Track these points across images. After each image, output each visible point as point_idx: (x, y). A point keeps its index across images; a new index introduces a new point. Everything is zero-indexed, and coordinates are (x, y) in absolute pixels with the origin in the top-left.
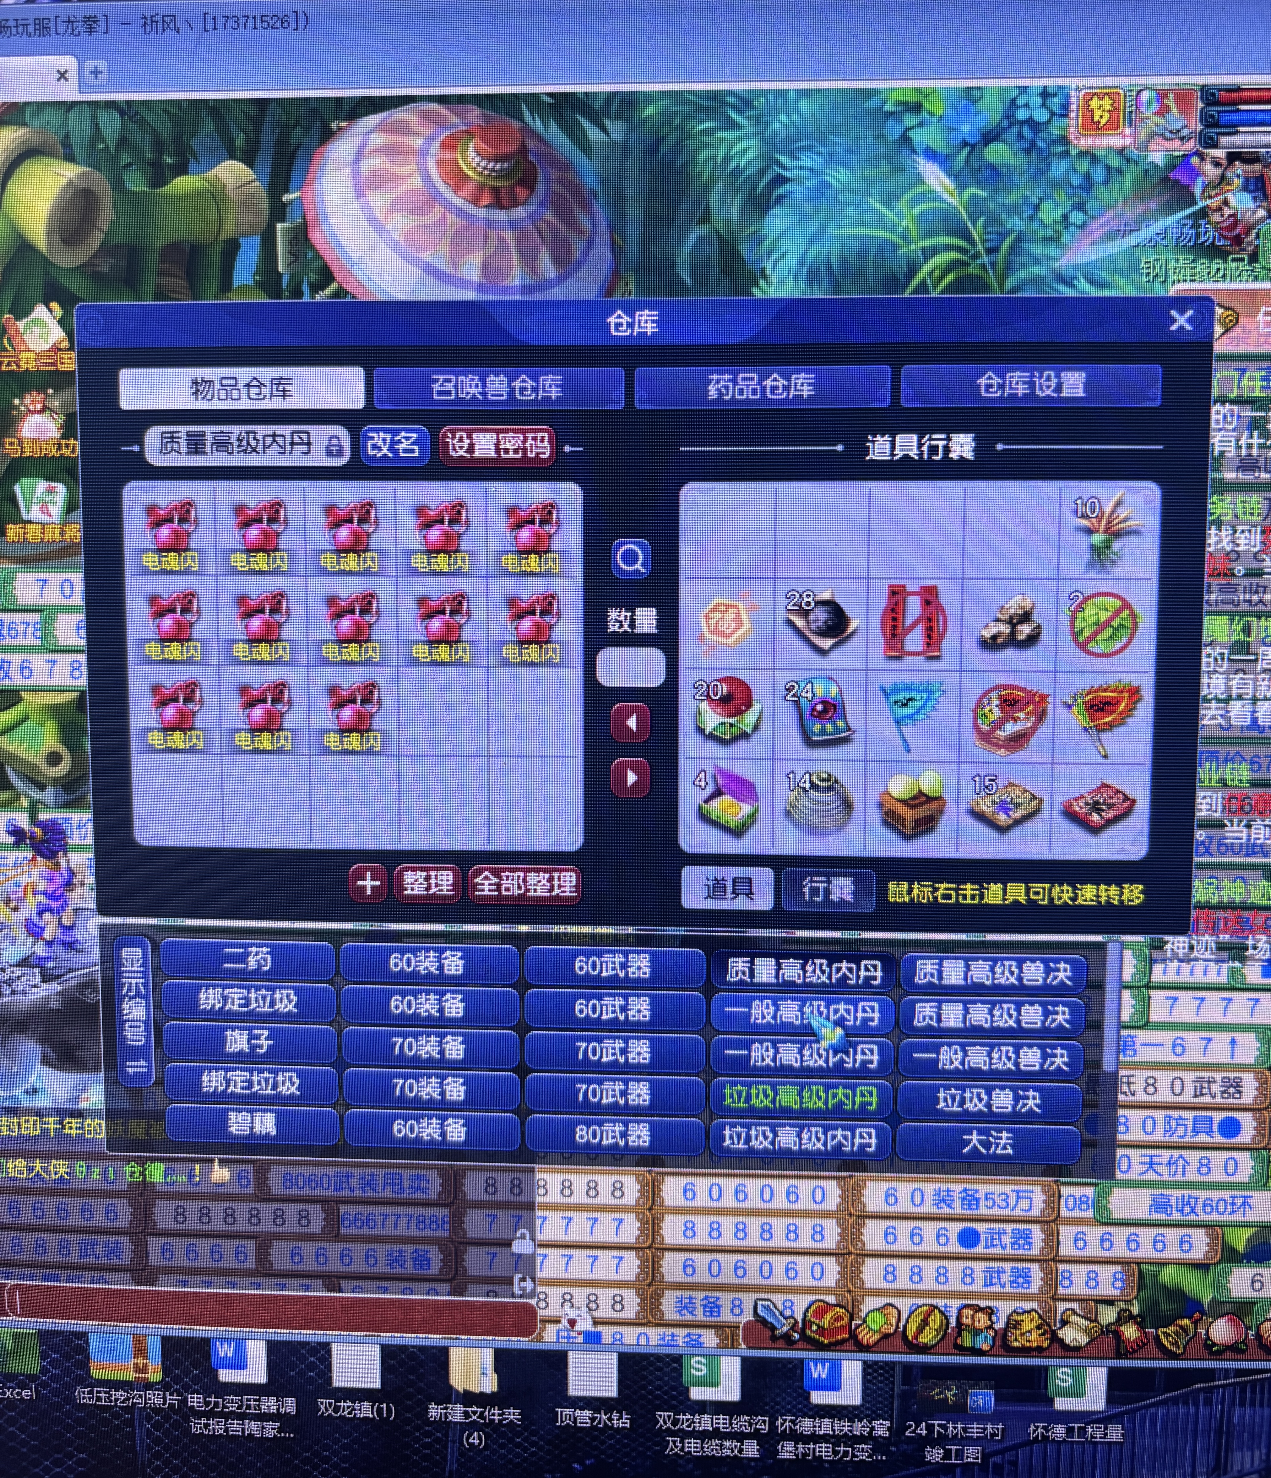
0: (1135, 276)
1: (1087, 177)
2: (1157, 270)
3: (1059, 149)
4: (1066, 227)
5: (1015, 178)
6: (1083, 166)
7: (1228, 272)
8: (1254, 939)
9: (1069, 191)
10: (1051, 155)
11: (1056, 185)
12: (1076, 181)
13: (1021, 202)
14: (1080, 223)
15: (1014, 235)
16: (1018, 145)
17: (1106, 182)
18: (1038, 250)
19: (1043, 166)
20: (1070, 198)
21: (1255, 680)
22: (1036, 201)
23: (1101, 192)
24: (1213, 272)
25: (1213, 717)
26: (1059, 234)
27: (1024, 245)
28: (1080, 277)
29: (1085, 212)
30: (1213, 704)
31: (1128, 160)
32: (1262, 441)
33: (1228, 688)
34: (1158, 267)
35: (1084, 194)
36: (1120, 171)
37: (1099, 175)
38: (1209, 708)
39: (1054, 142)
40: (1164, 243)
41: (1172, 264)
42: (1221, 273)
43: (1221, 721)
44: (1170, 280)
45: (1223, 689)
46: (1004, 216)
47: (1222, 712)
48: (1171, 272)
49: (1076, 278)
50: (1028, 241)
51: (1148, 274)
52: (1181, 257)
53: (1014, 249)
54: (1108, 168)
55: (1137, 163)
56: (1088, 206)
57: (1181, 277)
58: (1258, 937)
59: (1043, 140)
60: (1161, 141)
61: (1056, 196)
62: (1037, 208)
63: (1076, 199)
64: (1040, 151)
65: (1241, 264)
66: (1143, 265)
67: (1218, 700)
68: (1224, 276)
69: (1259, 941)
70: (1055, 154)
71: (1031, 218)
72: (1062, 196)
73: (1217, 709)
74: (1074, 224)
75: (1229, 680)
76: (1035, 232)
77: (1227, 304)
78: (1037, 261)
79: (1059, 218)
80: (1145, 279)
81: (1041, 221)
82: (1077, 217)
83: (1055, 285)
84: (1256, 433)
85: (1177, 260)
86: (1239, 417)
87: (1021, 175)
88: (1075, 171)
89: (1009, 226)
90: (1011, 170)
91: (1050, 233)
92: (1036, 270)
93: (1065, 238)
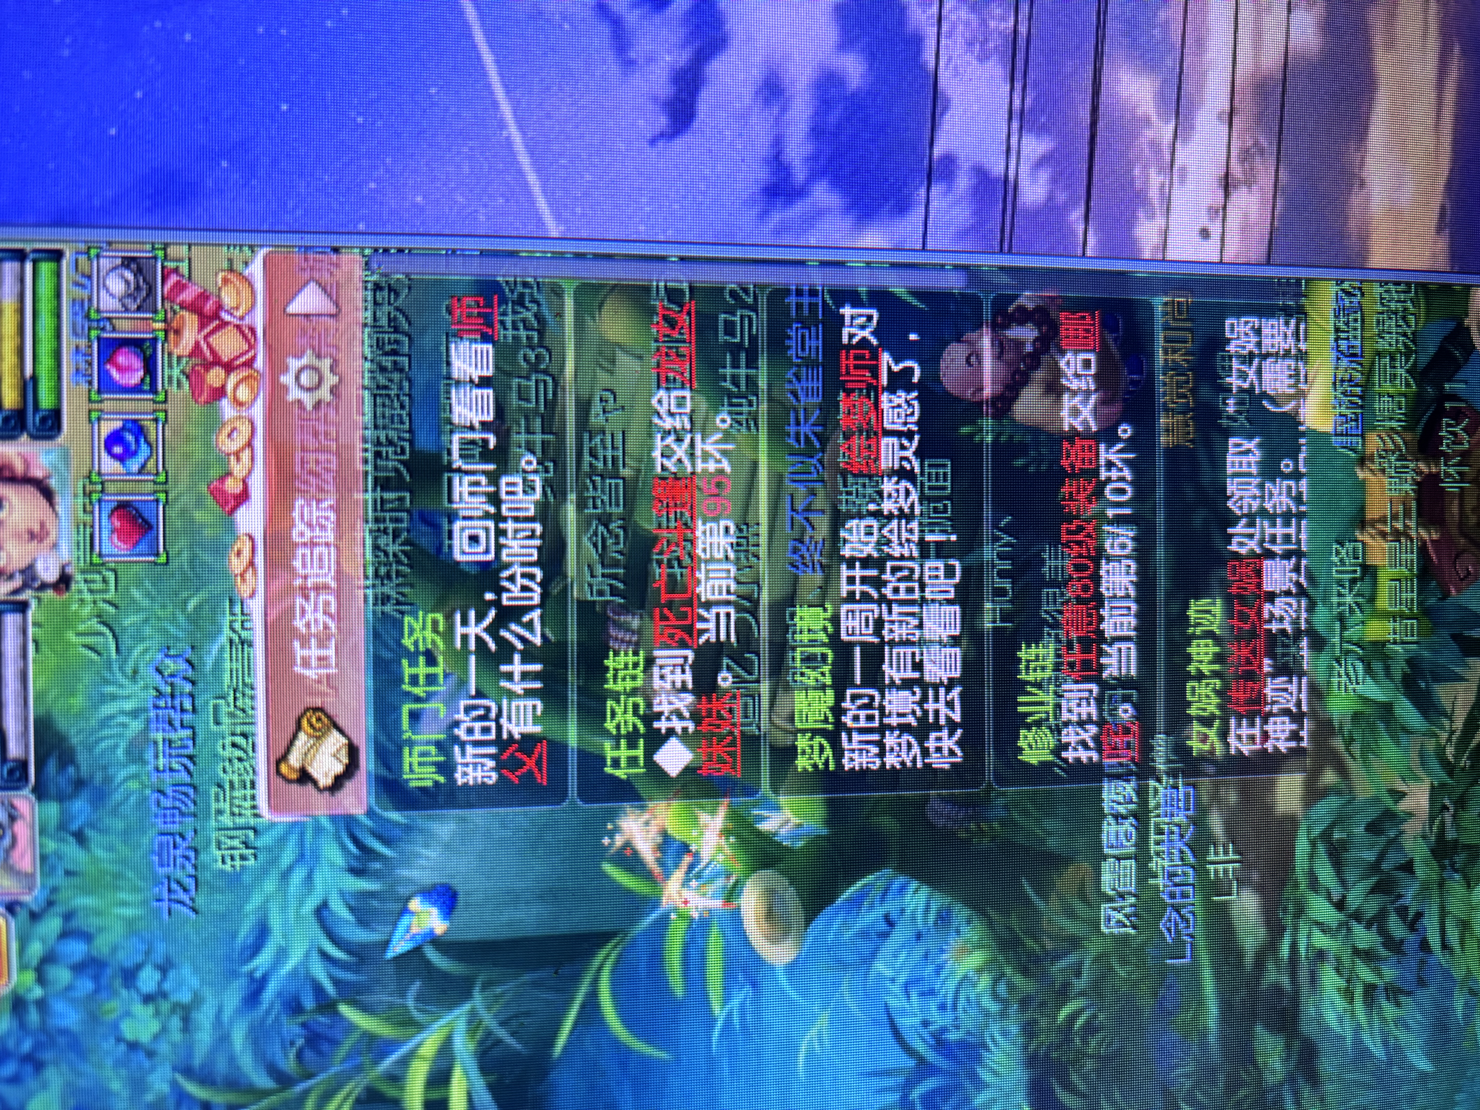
0: (247, 878)
1: (79, 968)
2: (236, 843)
3: (33, 1017)
4: (164, 995)
5: (82, 1083)
6: (61, 975)
7: (238, 730)
8: (1269, 621)
9: (104, 995)
10: (44, 1028)
11: (93, 1018)
12: (86, 985)
13: (123, 1072)
14: (157, 976)
15: (181, 1079)
16: (32, 1083)
17: (87, 937)
18: (204, 1037)
19: (62, 1040)
20: (113, 994)
21: (892, 643)
22: (122, 1047)
23: (102, 945)
24: (239, 753)
25: (950, 705)
26: (176, 1007)
27: (197, 1061)
28: (246, 968)
29: (139, 967)
30: (931, 706)
31: (50, 904)
32: (517, 657)
33: (907, 684)
34: (230, 843)
35: (109, 971)
36: (68, 917)
37: (76, 949)
38: (937, 712)
39: (22, 1025)
40: (190, 835)
41: (226, 820)
42: (240, 740)
43: (956, 692)
44: (252, 822)
45: (906, 693)
46: (149, 1097)
47: (942, 691)
48: (240, 821)
49: (251, 975)
50: (190, 1055)
51: (243, 858)
52: (214, 806)
53: (205, 1079)
54: (65, 935)
55: (54, 890)
56: (128, 964)
57: (248, 804)
58: (1266, 616)
59: (19, 1043)
60: (16, 854)
61: (112, 1016)
62: (133, 1046)
63: (118, 982)
64: (38, 1046)
65: (224, 709)
66: (228, 867)
67: (924, 699)
68: (245, 735)
69: (1272, 615)
70: (43, 1022)
71: (151, 1054)
72: (112, 1007)
73: (936, 700)
74: (160, 984)
75: (893, 684)
76: (174, 1045)
77: (292, 727)
78: (223, 1039)
79: (150, 1009)
80: (251, 862)
81: (156, 1037)
82: (148, 980)
83: (265, 1006)
84: (504, 668)
85: (220, 812)
86: (479, 695)
87: (79, 1074)
88: (69, 988)
89: (165, 1088)
90: (70, 1090)
91: (175, 1023)
92: (239, 1037)
93: (185, 997)
